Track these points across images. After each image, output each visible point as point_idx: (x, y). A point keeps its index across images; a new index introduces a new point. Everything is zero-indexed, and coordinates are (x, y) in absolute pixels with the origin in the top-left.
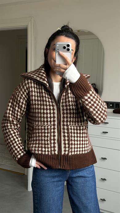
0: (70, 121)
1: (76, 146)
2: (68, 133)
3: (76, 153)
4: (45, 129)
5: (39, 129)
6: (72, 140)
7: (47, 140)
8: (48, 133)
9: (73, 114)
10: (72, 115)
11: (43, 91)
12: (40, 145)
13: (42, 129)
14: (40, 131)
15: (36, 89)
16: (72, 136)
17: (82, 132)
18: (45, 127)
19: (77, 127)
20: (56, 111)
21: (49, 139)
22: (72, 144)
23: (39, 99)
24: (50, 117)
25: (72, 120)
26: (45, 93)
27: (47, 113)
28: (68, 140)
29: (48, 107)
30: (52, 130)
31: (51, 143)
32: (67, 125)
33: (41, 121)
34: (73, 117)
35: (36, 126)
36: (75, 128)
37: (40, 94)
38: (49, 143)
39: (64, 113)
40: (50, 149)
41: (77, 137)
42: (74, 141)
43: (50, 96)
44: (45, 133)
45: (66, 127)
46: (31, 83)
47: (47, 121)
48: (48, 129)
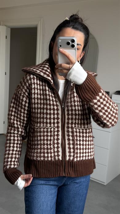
0: (75, 124)
1: (82, 151)
2: (73, 136)
3: (81, 158)
4: (47, 132)
5: (40, 132)
6: (77, 144)
7: (50, 144)
8: (51, 136)
9: (79, 116)
10: (77, 117)
11: (47, 88)
12: (42, 151)
13: (44, 132)
14: (42, 134)
15: (38, 86)
16: (77, 140)
17: (88, 135)
18: (47, 129)
19: (83, 130)
20: (60, 112)
21: (52, 143)
22: (77, 149)
23: (42, 97)
24: (54, 119)
25: (77, 122)
26: (48, 90)
27: (50, 114)
28: (73, 144)
29: (52, 107)
30: (56, 133)
31: (54, 147)
32: (72, 128)
33: (43, 123)
34: (78, 119)
35: (38, 128)
36: (81, 131)
37: (43, 91)
38: (52, 147)
39: (68, 114)
40: (53, 155)
42: (80, 145)
43: (54, 94)
44: (47, 136)
45: (70, 130)
46: (34, 79)
47: (50, 123)
48: (51, 132)
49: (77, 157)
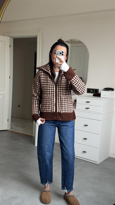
1: (65, 108)
2: (61, 100)
3: (65, 112)
4: (48, 98)
5: (45, 98)
6: (63, 104)
7: (50, 104)
8: (50, 100)
9: (64, 90)
11: (48, 77)
12: (46, 107)
13: (47, 98)
14: (46, 99)
15: (44, 76)
16: (63, 102)
17: (68, 100)
20: (54, 88)
22: (63, 107)
23: (46, 81)
24: (51, 92)
25: (63, 93)
27: (50, 89)
28: (61, 104)
29: (50, 86)
30: (52, 99)
31: (51, 106)
33: (47, 94)
37: (46, 79)
39: (59, 90)
40: (51, 109)
41: (66, 103)
43: (52, 79)
44: (48, 100)
45: (59, 97)
46: (41, 72)
47: (50, 94)
48: (50, 98)
49: (62, 111)
